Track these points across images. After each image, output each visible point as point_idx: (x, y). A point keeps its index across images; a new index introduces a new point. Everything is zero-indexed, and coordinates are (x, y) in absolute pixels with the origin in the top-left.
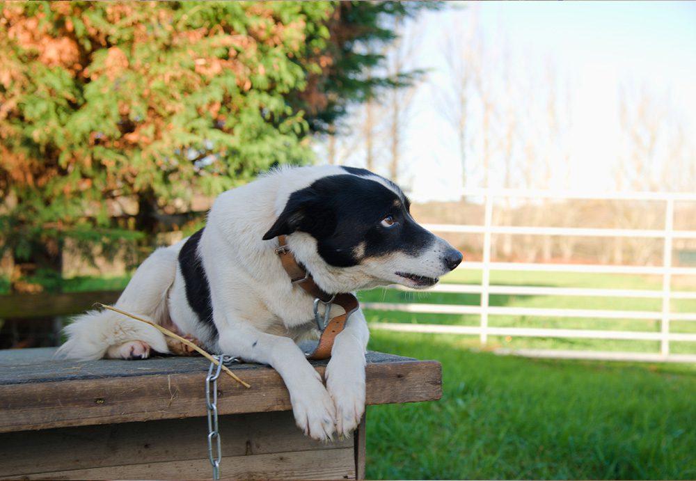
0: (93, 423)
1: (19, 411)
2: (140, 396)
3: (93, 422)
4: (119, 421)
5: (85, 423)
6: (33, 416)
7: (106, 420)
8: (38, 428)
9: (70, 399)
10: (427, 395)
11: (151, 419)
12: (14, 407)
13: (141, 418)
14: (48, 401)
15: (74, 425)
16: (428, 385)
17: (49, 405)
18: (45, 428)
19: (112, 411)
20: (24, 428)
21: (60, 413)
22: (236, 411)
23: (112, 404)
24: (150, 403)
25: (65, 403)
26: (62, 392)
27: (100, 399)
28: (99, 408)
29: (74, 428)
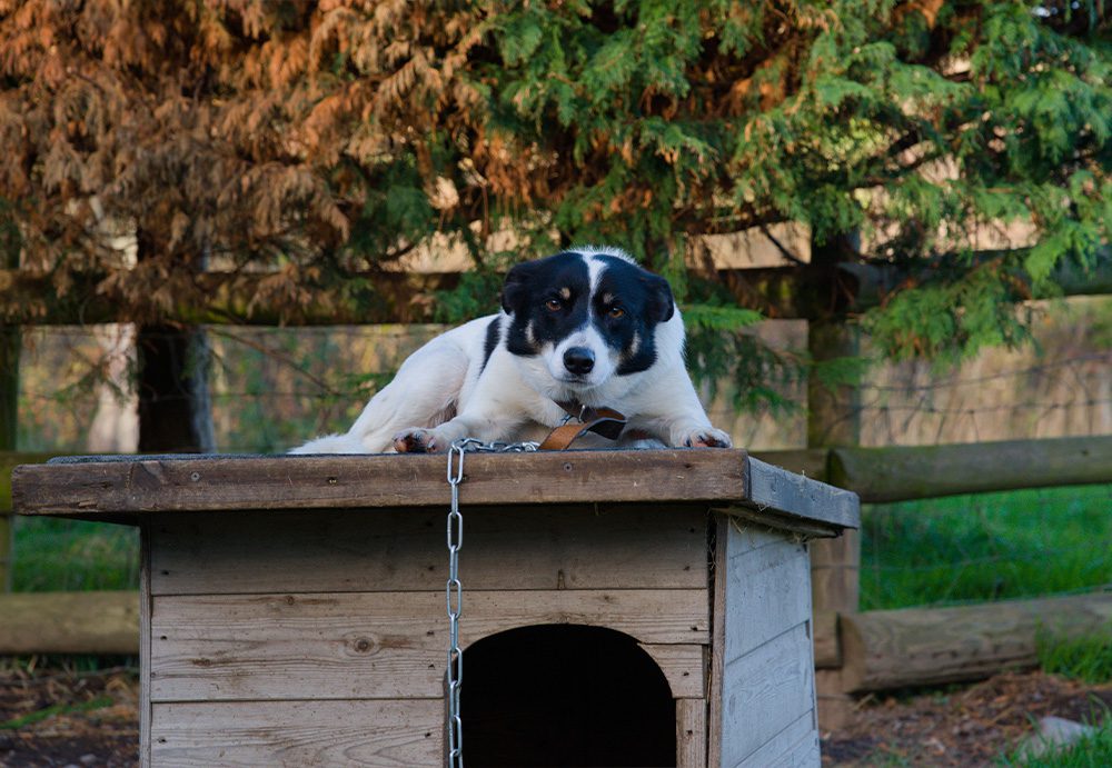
0: (325, 505)
1: (248, 486)
2: (375, 476)
3: (325, 503)
4: (353, 504)
5: (316, 504)
6: (262, 493)
7: (339, 502)
8: (268, 507)
9: (300, 476)
10: (724, 491)
11: (387, 503)
12: (243, 482)
13: (377, 501)
14: (278, 478)
15: (305, 506)
16: (725, 478)
17: (279, 481)
18: (275, 507)
19: (344, 492)
20: (253, 506)
21: (289, 492)
22: (485, 499)
23: (344, 485)
24: (386, 486)
25: (295, 480)
26: (291, 467)
27: (333, 479)
28: (330, 488)
29: (305, 509)
